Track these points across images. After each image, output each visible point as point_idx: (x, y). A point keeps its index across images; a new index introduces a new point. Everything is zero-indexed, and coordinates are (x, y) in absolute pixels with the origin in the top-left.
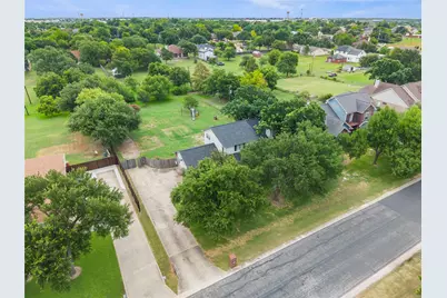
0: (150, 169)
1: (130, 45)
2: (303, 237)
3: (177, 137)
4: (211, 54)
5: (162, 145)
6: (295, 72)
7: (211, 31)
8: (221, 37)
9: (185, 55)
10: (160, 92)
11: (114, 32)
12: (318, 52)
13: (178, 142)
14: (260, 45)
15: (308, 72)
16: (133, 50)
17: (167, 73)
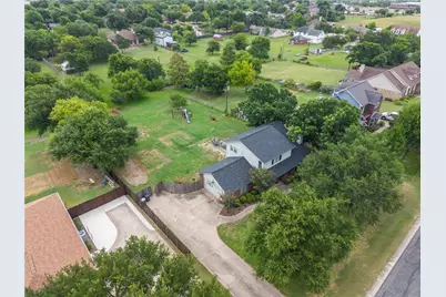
0: (171, 195)
1: (77, 33)
2: (393, 264)
3: (181, 147)
4: (169, 39)
5: (169, 161)
6: (267, 57)
7: (161, 13)
8: (172, 18)
9: (141, 41)
10: (136, 90)
11: (46, 15)
12: (278, 33)
13: (185, 153)
14: (219, 28)
15: (280, 57)
16: (83, 38)
17: (135, 66)
